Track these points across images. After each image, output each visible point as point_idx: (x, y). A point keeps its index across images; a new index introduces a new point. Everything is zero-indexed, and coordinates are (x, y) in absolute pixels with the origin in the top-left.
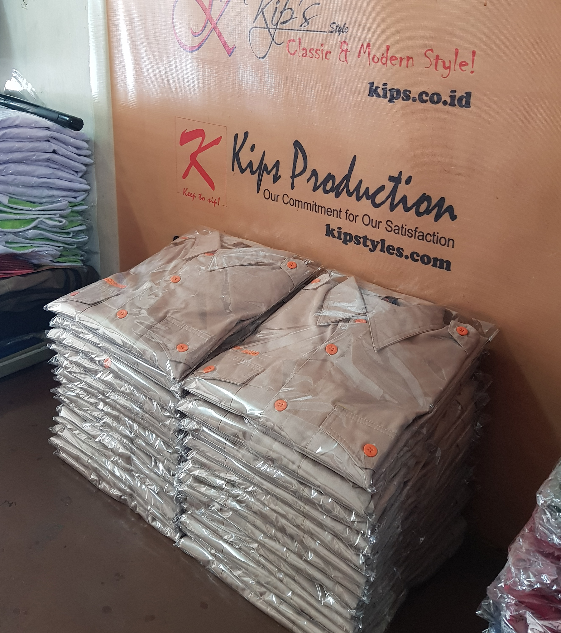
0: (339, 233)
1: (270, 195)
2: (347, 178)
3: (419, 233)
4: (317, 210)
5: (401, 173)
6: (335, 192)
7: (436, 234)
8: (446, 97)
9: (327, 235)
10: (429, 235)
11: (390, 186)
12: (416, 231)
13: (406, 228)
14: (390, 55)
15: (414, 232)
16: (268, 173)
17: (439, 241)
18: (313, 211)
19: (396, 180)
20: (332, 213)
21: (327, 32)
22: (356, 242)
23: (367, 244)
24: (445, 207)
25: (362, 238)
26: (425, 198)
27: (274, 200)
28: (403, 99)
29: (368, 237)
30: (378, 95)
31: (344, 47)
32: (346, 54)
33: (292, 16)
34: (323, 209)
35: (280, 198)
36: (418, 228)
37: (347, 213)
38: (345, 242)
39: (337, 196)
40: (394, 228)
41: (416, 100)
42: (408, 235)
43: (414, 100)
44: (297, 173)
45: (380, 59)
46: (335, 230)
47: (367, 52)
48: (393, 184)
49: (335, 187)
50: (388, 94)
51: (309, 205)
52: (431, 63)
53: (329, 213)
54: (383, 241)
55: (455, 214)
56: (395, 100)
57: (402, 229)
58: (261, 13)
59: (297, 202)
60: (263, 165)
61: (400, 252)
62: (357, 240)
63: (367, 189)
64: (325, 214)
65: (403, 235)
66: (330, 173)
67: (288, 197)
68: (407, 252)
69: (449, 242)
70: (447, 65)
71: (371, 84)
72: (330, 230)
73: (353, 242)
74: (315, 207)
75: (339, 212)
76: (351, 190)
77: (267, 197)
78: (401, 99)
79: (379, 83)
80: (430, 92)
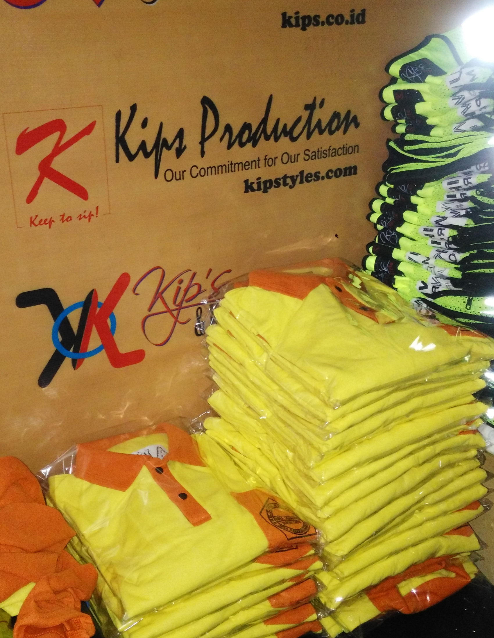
0: (259, 184)
1: (174, 175)
2: (264, 121)
3: (332, 151)
4: (233, 170)
5: (315, 98)
6: (252, 142)
7: (345, 146)
8: (347, 16)
9: (246, 191)
10: (340, 149)
11: (305, 114)
12: (329, 150)
13: (321, 151)
15: (328, 151)
16: (169, 148)
17: (347, 151)
18: (229, 172)
19: (310, 107)
20: (250, 166)
22: (276, 185)
23: (287, 182)
24: (350, 119)
25: (282, 178)
26: (336, 115)
27: (180, 179)
28: (314, 25)
29: (287, 176)
30: (291, 26)
34: (240, 165)
35: (187, 174)
36: (330, 146)
37: (265, 159)
38: (265, 191)
39: (254, 145)
40: (311, 156)
41: (324, 23)
42: (323, 156)
43: (323, 23)
44: (207, 135)
46: (253, 183)
48: (308, 112)
49: (251, 136)
50: (300, 22)
51: (224, 167)
53: (247, 167)
54: (302, 173)
55: (358, 122)
56: (307, 28)
57: (318, 153)
59: (210, 169)
60: (161, 140)
61: (317, 177)
62: (277, 183)
63: (285, 126)
64: (242, 170)
65: (318, 158)
66: (246, 123)
67: (197, 168)
68: (323, 174)
69: (355, 149)
71: (284, 14)
72: (249, 184)
73: (273, 187)
74: (231, 167)
75: (257, 162)
76: (269, 133)
77: (169, 179)
78: (312, 25)
79: (291, 13)
80: (335, 15)
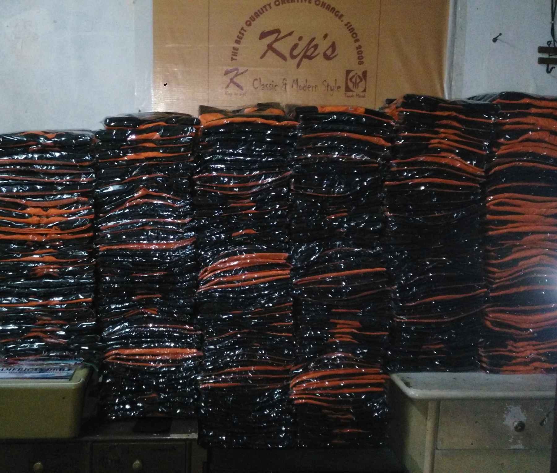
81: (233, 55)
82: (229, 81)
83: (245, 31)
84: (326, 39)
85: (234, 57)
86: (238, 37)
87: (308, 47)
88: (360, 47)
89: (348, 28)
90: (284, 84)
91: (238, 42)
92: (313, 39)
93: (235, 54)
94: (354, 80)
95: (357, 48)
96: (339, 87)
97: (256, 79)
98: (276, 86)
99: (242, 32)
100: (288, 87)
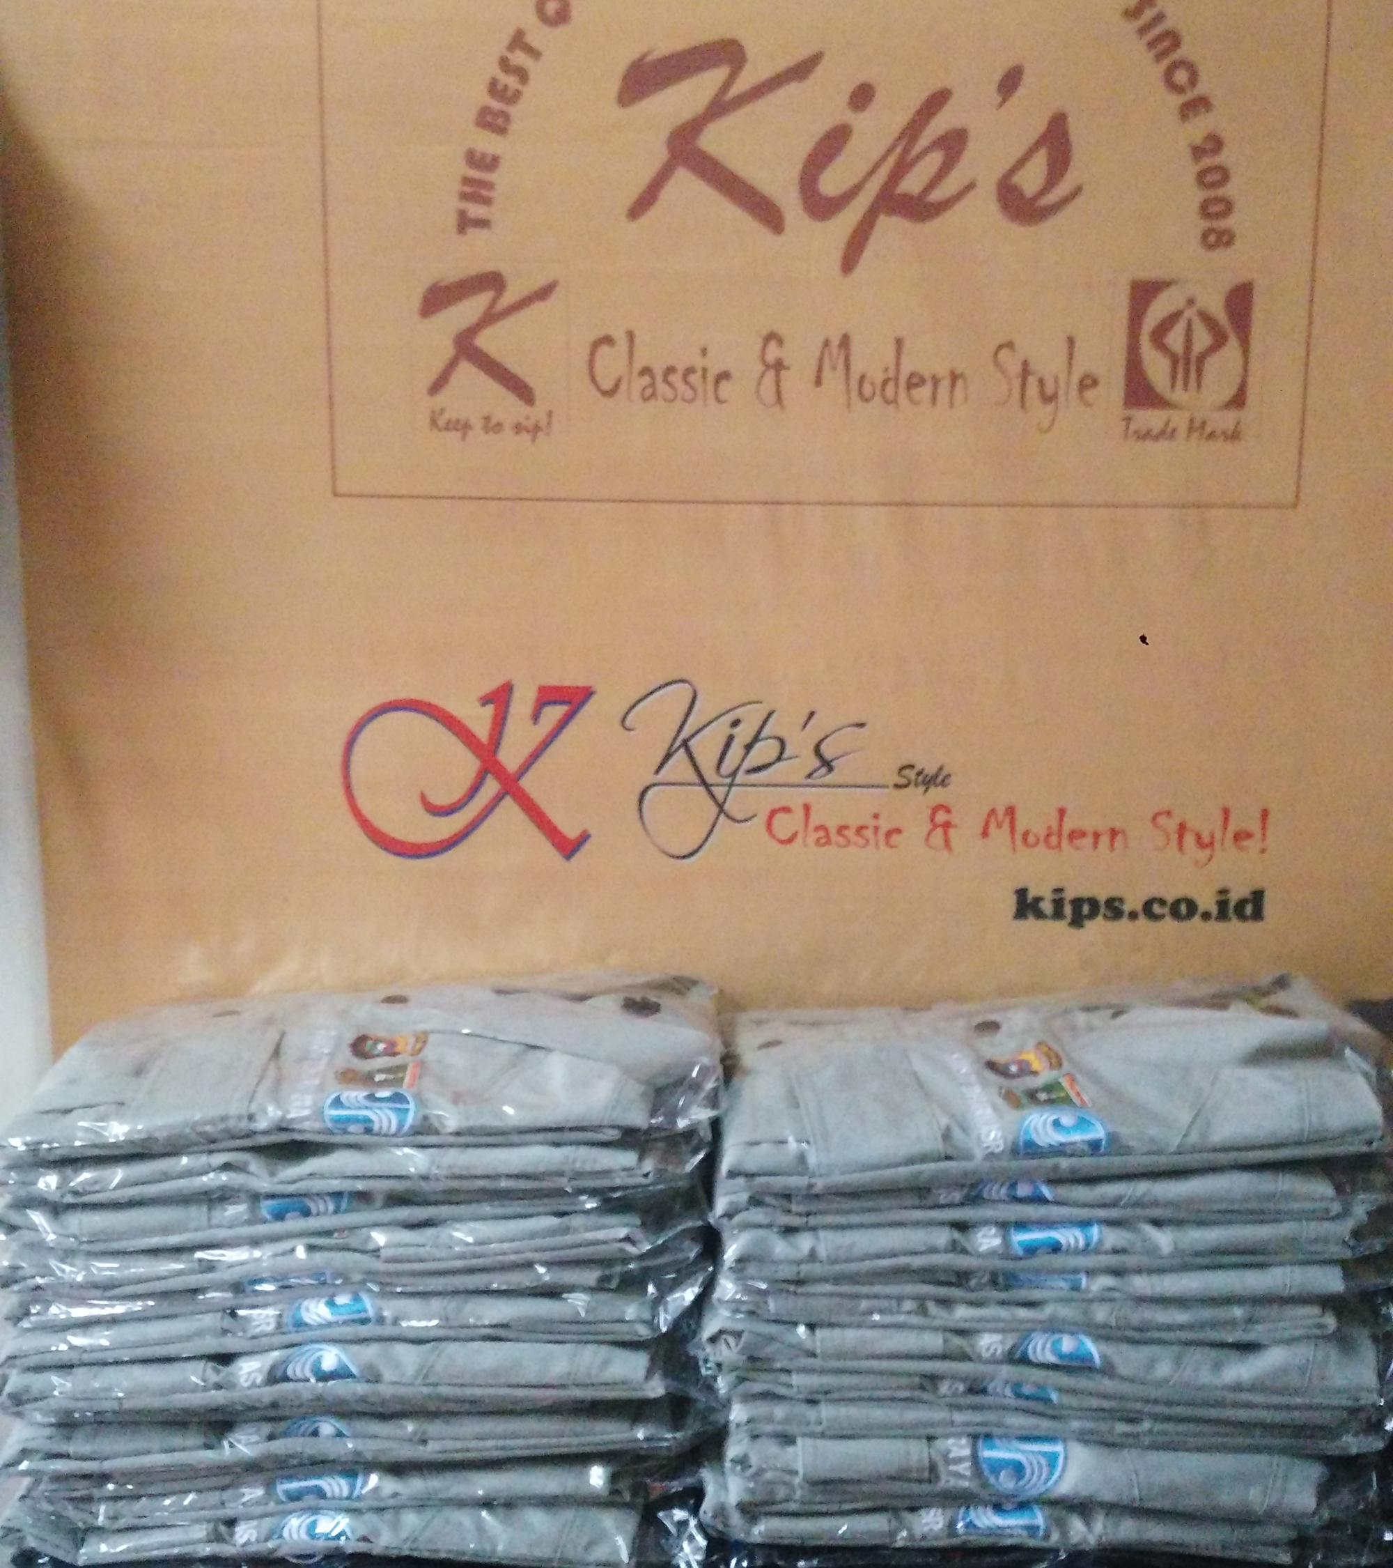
8: (1207, 902)
14: (1066, 831)
21: (886, 787)
28: (1107, 918)
30: (1040, 915)
31: (941, 817)
32: (946, 833)
33: (781, 753)
41: (1138, 915)
43: (1133, 916)
45: (1042, 838)
47: (1006, 827)
50: (1068, 910)
52: (1169, 839)
56: (1086, 922)
58: (682, 751)
70: (1206, 840)
71: (1021, 893)
78: (1100, 918)
79: (1041, 889)
80: (1170, 898)
81: (464, 197)
82: (448, 350)
83: (534, 53)
84: (1015, 100)
85: (475, 210)
86: (494, 89)
87: (906, 151)
88: (1215, 143)
89: (1142, 31)
90: (768, 367)
91: (494, 122)
92: (937, 101)
93: (476, 191)
94: (1175, 340)
95: (1197, 152)
96: (1088, 382)
97: (608, 340)
98: (724, 376)
99: (519, 58)
100: (796, 381)
